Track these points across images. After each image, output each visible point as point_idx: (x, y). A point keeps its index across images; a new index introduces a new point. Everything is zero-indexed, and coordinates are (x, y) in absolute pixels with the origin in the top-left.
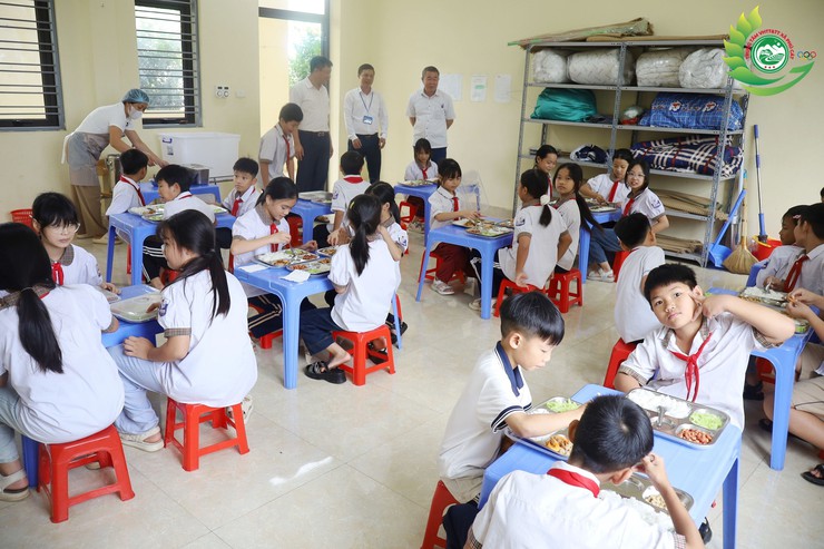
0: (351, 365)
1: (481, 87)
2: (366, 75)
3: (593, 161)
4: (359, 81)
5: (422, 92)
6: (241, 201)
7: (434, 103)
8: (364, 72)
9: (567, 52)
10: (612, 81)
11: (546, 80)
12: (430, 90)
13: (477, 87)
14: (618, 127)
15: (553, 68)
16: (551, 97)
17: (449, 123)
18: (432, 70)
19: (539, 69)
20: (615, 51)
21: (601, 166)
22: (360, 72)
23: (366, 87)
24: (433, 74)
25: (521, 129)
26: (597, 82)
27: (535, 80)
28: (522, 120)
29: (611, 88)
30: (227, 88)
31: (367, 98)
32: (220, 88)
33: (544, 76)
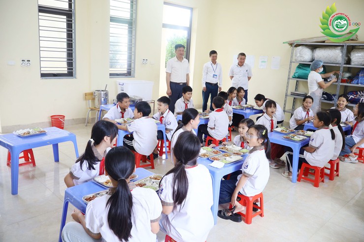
0: (244, 212)
1: (264, 62)
2: (214, 57)
3: (325, 99)
4: (210, 59)
5: (237, 64)
6: (163, 117)
7: (243, 69)
8: (213, 55)
9: (313, 47)
10: (337, 62)
11: (302, 60)
12: (241, 64)
13: (262, 62)
14: (341, 84)
15: (306, 55)
16: (303, 68)
17: (249, 78)
18: (243, 54)
19: (298, 55)
20: (340, 48)
21: (331, 102)
22: (210, 55)
23: (214, 61)
24: (243, 57)
25: (288, 83)
26: (329, 62)
27: (296, 60)
28: (289, 79)
29: (338, 65)
30: (147, 60)
31: (214, 66)
32: (144, 60)
33: (302, 58)
